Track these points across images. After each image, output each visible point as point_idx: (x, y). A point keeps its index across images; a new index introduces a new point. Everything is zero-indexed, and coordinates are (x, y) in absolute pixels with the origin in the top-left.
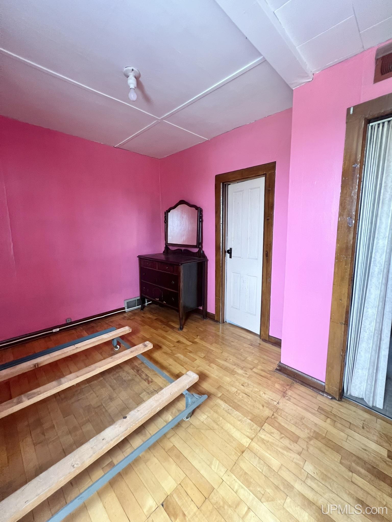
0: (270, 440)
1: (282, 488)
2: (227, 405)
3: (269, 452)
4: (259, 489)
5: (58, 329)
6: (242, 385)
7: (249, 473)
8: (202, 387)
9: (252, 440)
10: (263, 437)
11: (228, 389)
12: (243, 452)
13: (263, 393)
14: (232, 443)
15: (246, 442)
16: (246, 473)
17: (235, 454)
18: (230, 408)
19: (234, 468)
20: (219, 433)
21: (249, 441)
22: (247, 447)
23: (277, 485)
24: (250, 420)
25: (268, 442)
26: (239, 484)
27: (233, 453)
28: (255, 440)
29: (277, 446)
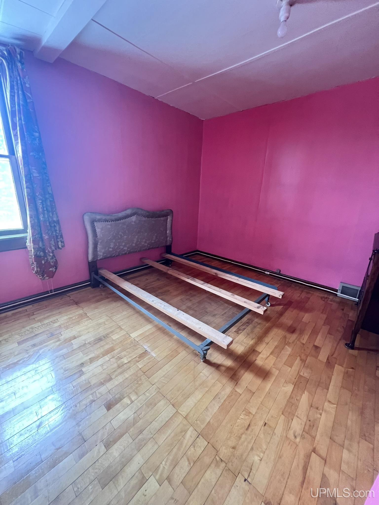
0: (185, 442)
1: (140, 437)
2: (225, 397)
3: (172, 435)
4: (143, 413)
5: (268, 273)
6: (266, 423)
7: (155, 408)
8: (244, 373)
9: (186, 418)
10: (189, 433)
11: (251, 401)
12: (173, 405)
13: (261, 457)
14: (182, 397)
15: (184, 411)
16: (156, 404)
17: (171, 397)
18: (222, 401)
19: (160, 395)
20: (192, 386)
21: (184, 414)
22: (178, 411)
23: (143, 432)
24: (209, 422)
25: (184, 436)
26: (149, 397)
27: (172, 396)
28: (185, 422)
29: (179, 449)
